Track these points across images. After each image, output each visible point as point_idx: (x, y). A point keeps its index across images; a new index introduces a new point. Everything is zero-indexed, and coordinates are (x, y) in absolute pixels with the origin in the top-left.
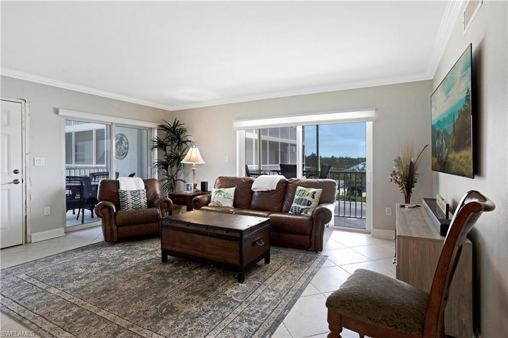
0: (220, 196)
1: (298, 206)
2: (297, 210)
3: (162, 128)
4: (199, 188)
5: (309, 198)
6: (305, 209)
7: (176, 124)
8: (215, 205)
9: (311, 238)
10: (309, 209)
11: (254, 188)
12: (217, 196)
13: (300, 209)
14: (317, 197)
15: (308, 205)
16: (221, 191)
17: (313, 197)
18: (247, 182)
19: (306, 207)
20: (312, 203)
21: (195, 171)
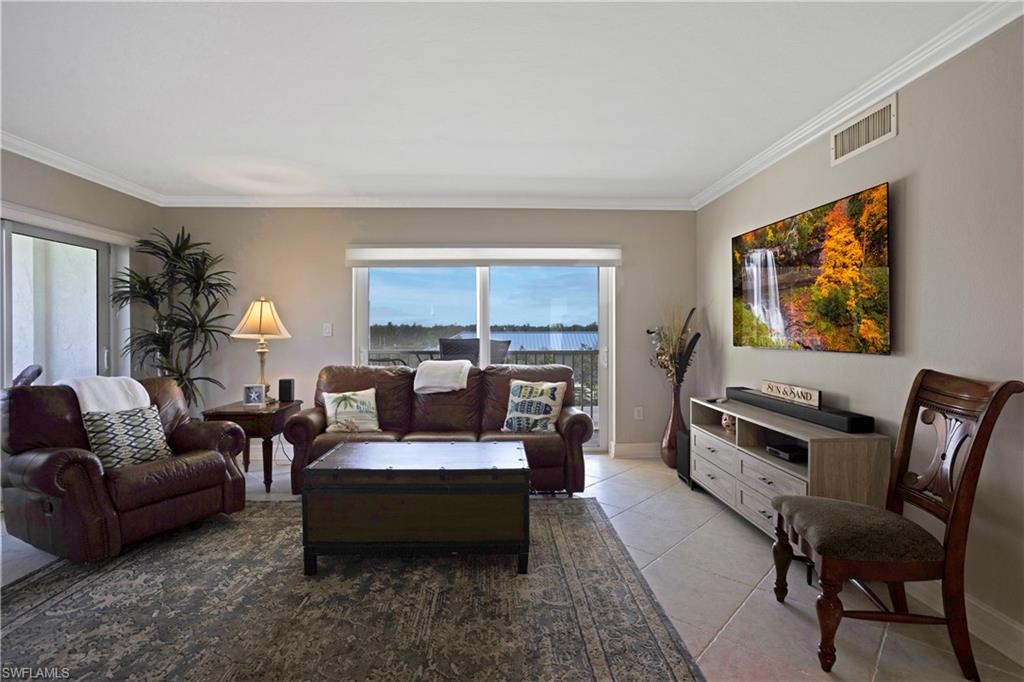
0: (349, 409)
1: (526, 415)
2: (523, 423)
3: (146, 246)
4: (275, 394)
5: (545, 400)
6: (541, 420)
7: (184, 243)
8: (344, 429)
9: (565, 471)
10: (548, 419)
11: (420, 389)
12: (341, 409)
13: (531, 422)
14: (559, 396)
15: (546, 412)
16: (349, 398)
17: (553, 398)
18: (400, 375)
19: (542, 416)
20: (553, 408)
21: (266, 356)
